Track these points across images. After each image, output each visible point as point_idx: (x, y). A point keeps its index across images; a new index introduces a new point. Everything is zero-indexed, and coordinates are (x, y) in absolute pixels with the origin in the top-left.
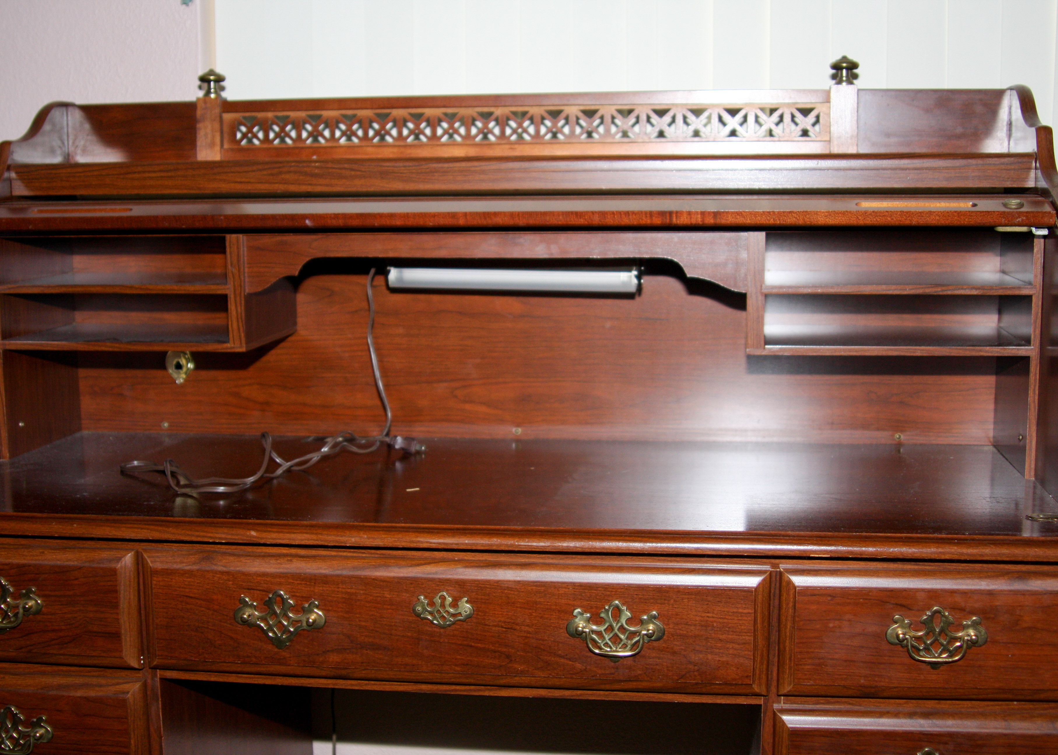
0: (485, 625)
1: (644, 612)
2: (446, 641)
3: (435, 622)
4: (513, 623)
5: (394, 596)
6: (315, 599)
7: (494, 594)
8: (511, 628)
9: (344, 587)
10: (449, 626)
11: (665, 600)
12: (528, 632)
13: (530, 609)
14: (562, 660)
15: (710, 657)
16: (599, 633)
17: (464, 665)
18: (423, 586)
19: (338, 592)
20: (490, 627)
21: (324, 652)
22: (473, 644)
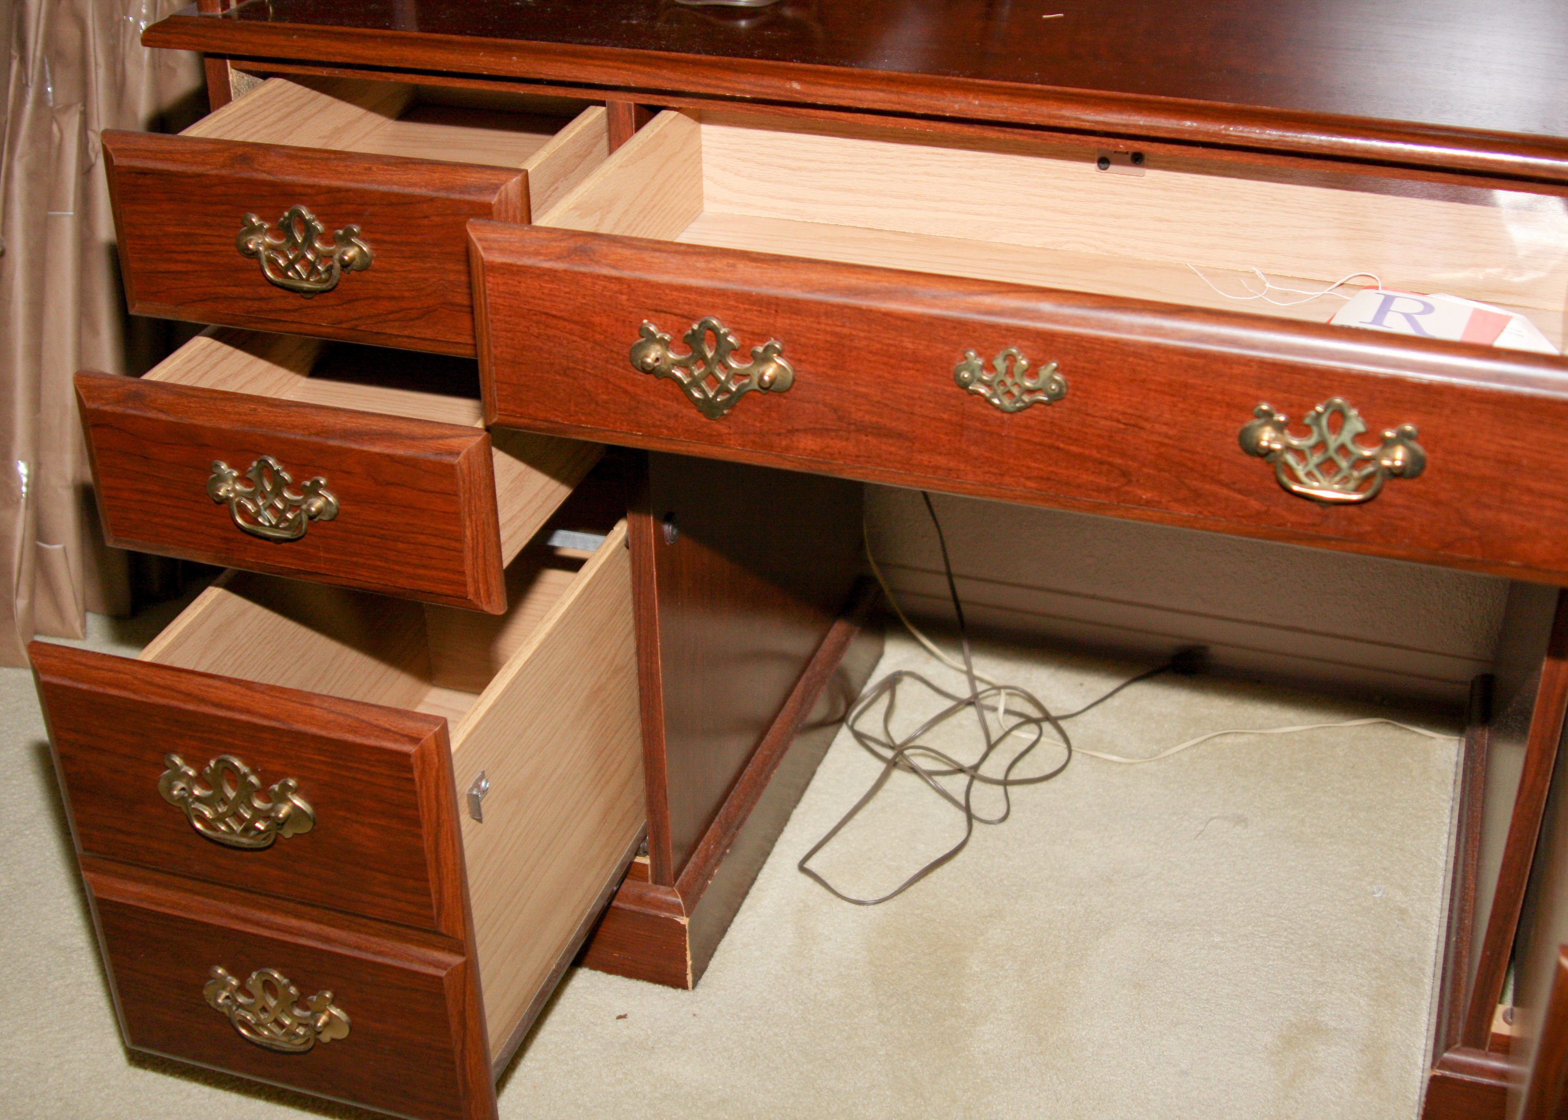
0: (1087, 415)
1: (1391, 424)
2: (1013, 434)
3: (996, 401)
4: (1140, 417)
5: (921, 347)
6: (776, 339)
7: (1108, 362)
8: (1134, 426)
9: (830, 322)
10: (1020, 410)
11: (1433, 406)
12: (1166, 436)
13: (1173, 395)
14: (1225, 491)
15: (1504, 517)
16: (1299, 453)
17: (1042, 478)
18: (977, 334)
19: (818, 330)
20: (1097, 419)
21: (789, 431)
22: (1062, 445)
